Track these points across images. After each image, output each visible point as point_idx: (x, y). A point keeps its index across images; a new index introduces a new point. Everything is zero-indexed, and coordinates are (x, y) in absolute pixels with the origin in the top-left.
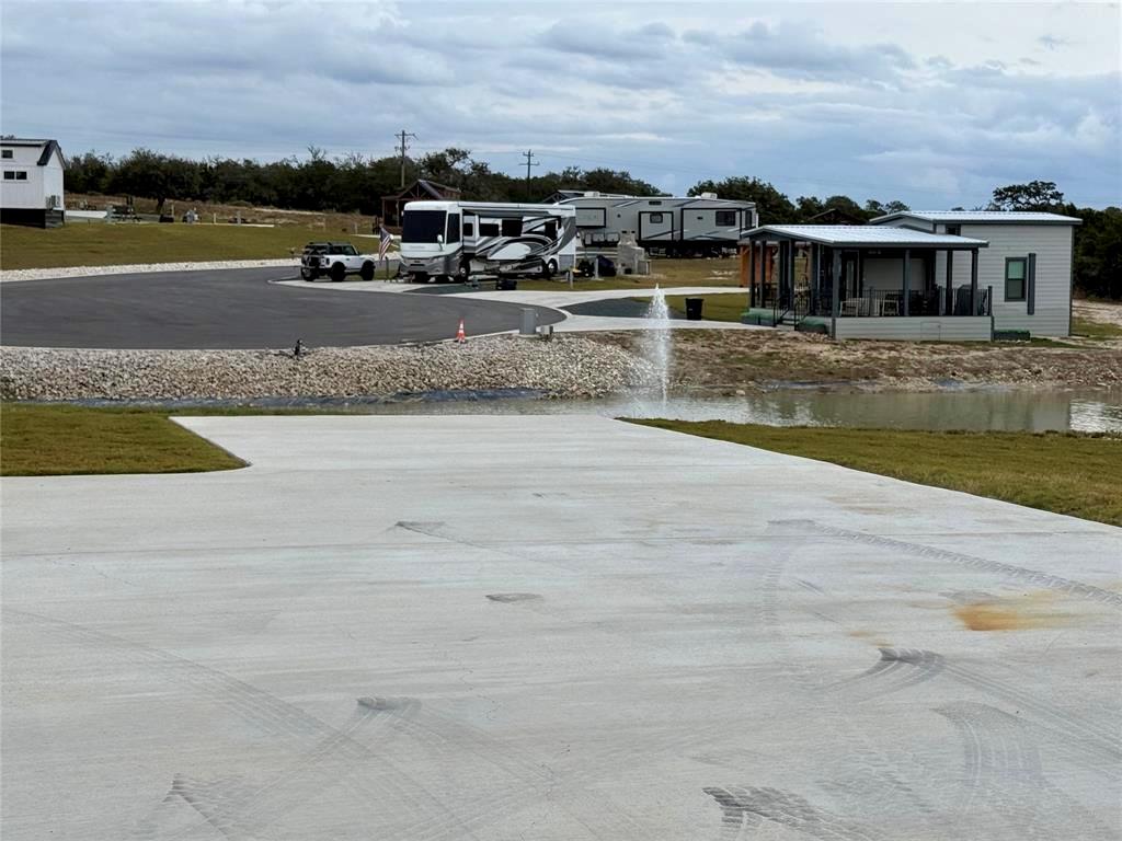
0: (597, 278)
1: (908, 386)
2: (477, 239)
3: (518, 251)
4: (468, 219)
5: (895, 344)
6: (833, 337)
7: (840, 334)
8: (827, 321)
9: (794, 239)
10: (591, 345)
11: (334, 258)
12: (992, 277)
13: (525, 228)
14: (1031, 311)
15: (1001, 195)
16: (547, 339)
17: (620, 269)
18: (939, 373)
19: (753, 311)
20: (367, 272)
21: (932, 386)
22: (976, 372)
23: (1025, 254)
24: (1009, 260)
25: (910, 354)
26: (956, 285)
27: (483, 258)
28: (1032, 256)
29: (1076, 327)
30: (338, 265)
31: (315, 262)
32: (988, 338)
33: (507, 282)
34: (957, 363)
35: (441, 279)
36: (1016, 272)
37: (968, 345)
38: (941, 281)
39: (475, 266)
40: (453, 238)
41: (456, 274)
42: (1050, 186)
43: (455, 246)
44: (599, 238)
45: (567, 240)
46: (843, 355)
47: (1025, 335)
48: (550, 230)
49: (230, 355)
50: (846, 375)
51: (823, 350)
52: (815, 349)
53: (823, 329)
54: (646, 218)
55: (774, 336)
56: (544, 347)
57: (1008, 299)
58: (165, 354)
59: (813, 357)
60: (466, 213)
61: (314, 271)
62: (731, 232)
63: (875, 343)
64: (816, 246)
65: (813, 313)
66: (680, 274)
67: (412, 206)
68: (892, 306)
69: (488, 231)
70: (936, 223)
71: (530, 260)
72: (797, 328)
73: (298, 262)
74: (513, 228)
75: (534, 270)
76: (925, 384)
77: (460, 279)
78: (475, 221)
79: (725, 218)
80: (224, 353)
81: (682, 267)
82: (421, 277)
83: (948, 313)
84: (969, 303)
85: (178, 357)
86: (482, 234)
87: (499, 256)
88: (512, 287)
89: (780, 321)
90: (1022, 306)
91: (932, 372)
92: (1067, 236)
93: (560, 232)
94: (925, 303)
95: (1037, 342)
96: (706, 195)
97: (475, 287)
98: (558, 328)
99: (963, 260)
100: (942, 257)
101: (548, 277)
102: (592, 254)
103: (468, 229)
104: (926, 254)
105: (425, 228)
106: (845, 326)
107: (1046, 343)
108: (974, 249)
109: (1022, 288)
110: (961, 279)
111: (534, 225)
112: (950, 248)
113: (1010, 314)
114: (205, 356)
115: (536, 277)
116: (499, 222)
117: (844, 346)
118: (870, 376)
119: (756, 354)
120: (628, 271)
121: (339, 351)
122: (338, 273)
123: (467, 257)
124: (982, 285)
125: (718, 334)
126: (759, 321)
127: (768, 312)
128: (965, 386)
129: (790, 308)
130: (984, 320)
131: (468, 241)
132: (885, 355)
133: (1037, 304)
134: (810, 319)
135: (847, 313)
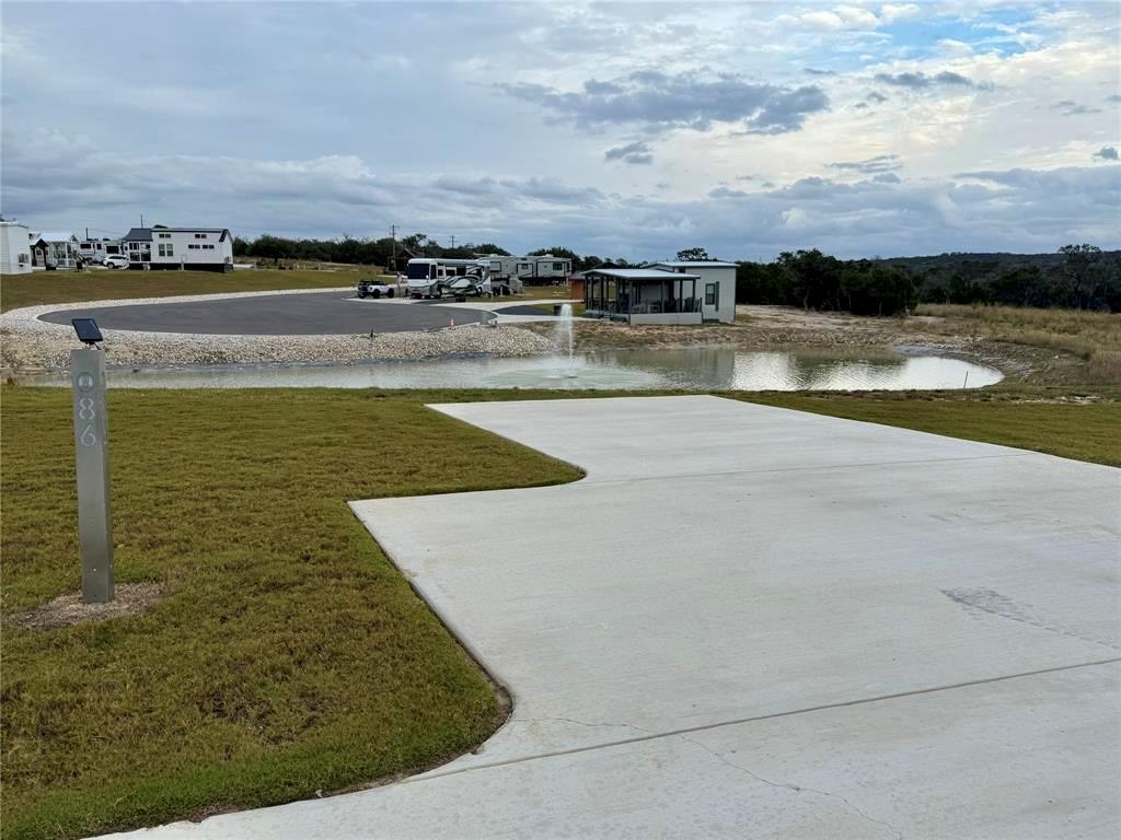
0: (502, 296)
1: (671, 347)
2: (445, 278)
3: (464, 283)
4: (440, 268)
5: (659, 327)
6: (629, 323)
7: (633, 322)
8: (626, 316)
9: (607, 276)
10: (516, 330)
11: (374, 287)
12: (701, 294)
13: (468, 271)
14: (717, 309)
15: (680, 255)
16: (494, 327)
17: (511, 291)
18: (683, 340)
19: (588, 311)
20: (391, 294)
21: (681, 347)
22: (700, 339)
23: (714, 282)
24: (707, 285)
25: (668, 331)
26: (684, 297)
27: (448, 287)
28: (718, 283)
29: (737, 317)
30: (376, 290)
31: (365, 289)
32: (700, 322)
33: (461, 298)
34: (691, 335)
35: (427, 297)
36: (711, 291)
37: (693, 326)
38: (677, 296)
39: (444, 291)
40: (433, 277)
41: (435, 295)
42: (702, 250)
43: (434, 281)
44: (498, 276)
45: (486, 277)
46: (636, 333)
47: (717, 321)
48: (479, 273)
49: (337, 337)
50: (641, 342)
51: (627, 330)
52: (623, 329)
53: (625, 320)
54: (520, 267)
55: (601, 324)
56: (494, 331)
57: (707, 303)
58: (303, 337)
59: (623, 334)
60: (439, 264)
61: (364, 294)
62: (560, 273)
63: (650, 326)
65: (618, 312)
67: (412, 261)
68: (655, 308)
69: (450, 273)
70: (674, 267)
71: (470, 287)
72: (611, 319)
73: (356, 289)
74: (461, 271)
75: (472, 292)
76: (678, 346)
77: (437, 297)
78: (444, 268)
79: (557, 266)
80: (334, 337)
81: (539, 290)
82: (418, 296)
83: (681, 311)
84: (691, 306)
85: (310, 340)
86: (448, 275)
87: (456, 285)
88: (464, 301)
89: (602, 316)
90: (713, 307)
91: (680, 340)
92: (734, 272)
93: (483, 273)
94: (670, 306)
95: (722, 324)
96: (548, 255)
97: (445, 301)
99: (688, 285)
100: (677, 284)
101: (478, 296)
102: (497, 284)
103: (441, 273)
104: (669, 282)
105: (419, 272)
106: (635, 318)
107: (726, 324)
108: (694, 280)
109: (713, 299)
110: (687, 294)
111: (471, 270)
112: (681, 280)
113: (709, 311)
114: (324, 338)
115: (473, 296)
116: (455, 269)
117: (636, 328)
118: (652, 342)
119: (596, 333)
120: (515, 292)
121: (390, 335)
122: (377, 294)
123: (440, 286)
124: (698, 297)
126: (591, 316)
127: (596, 312)
128: (696, 346)
129: (607, 310)
130: (699, 314)
131: (440, 278)
132: (656, 332)
133: (720, 306)
134: (617, 315)
135: (636, 312)
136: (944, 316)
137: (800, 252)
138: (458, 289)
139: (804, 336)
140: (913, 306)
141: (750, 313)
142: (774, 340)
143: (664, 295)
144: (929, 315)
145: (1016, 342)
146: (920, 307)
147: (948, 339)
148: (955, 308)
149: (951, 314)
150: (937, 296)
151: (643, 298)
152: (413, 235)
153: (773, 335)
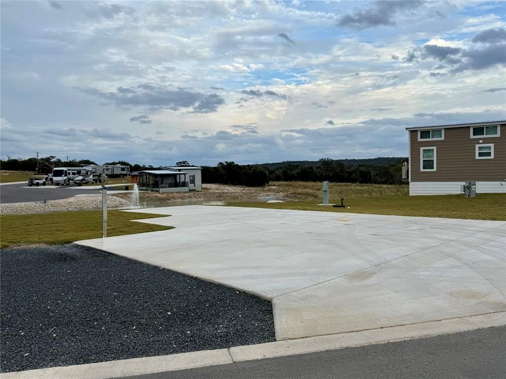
2: (71, 176)
3: (80, 178)
4: (69, 171)
5: (172, 193)
6: (159, 192)
7: (161, 192)
8: (158, 189)
10: (111, 197)
11: (36, 181)
12: (188, 180)
13: (82, 173)
14: (195, 185)
15: (177, 164)
17: (102, 181)
20: (44, 184)
21: (181, 201)
22: (189, 197)
24: (190, 176)
25: (175, 195)
26: (181, 181)
27: (73, 180)
28: (194, 175)
29: (203, 189)
30: (37, 183)
31: (32, 182)
32: (188, 191)
33: (80, 185)
34: (185, 196)
35: (63, 185)
36: (191, 178)
37: (185, 192)
38: (178, 181)
39: (71, 181)
40: (66, 176)
41: (67, 183)
42: (186, 162)
43: (66, 177)
44: (94, 174)
45: (90, 175)
46: (162, 196)
47: (195, 190)
48: (87, 173)
49: (29, 203)
51: (159, 195)
52: (157, 195)
53: (157, 191)
54: (105, 170)
55: (147, 193)
57: (190, 183)
58: (13, 204)
59: (157, 197)
60: (68, 170)
61: (31, 184)
62: (124, 172)
63: (168, 193)
66: (115, 181)
68: (170, 186)
69: (73, 173)
70: (176, 169)
71: (83, 180)
72: (152, 191)
73: (27, 182)
74: (79, 173)
75: (84, 182)
77: (67, 184)
78: (71, 172)
79: (123, 169)
80: (27, 203)
81: (115, 180)
82: (58, 184)
83: (180, 187)
84: (184, 184)
85: (17, 205)
86: (72, 174)
87: (76, 179)
88: (81, 186)
89: (147, 190)
90: (193, 185)
91: (181, 198)
92: (200, 171)
93: (89, 173)
94: (176, 185)
96: (118, 165)
97: (72, 186)
99: (182, 176)
100: (178, 176)
101: (87, 183)
102: (96, 178)
103: (69, 174)
104: (175, 175)
105: (58, 174)
106: (161, 190)
107: (198, 191)
108: (185, 174)
109: (193, 181)
110: (182, 180)
111: (83, 172)
112: (180, 174)
113: (191, 186)
114: (23, 204)
115: (85, 183)
116: (76, 172)
117: (162, 194)
118: (169, 199)
119: (145, 197)
120: (104, 181)
121: (53, 201)
122: (38, 184)
123: (69, 180)
124: (187, 181)
127: (145, 188)
128: (187, 200)
129: (149, 187)
130: (188, 188)
131: (69, 176)
132: (171, 195)
133: (196, 184)
134: (154, 189)
135: (162, 187)
136: (279, 186)
137: (226, 162)
138: (77, 180)
139: (228, 195)
140: (268, 183)
141: (208, 187)
142: (217, 197)
143: (173, 181)
144: (274, 186)
145: (299, 194)
146: (270, 183)
147: (278, 194)
148: (284, 183)
149: (282, 185)
150: (278, 179)
151: (164, 182)
152: (49, 156)
153: (216, 195)
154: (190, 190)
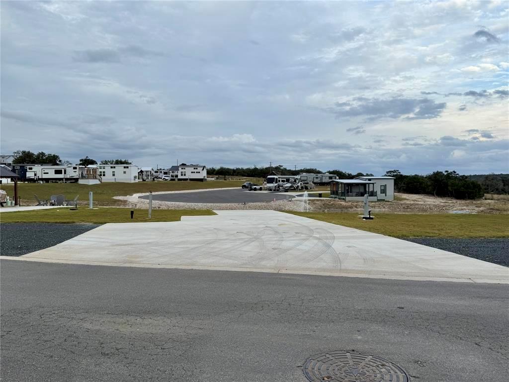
0: (304, 190)
1: (358, 209)
2: (281, 183)
3: (289, 185)
5: (358, 202)
6: (345, 201)
7: (347, 200)
8: (344, 197)
9: (338, 182)
11: (254, 187)
12: (377, 189)
13: (290, 180)
14: (386, 195)
15: (387, 172)
16: (291, 201)
17: (309, 188)
19: (331, 196)
20: (261, 189)
22: (372, 207)
23: (384, 184)
24: (381, 186)
25: (360, 204)
27: (282, 186)
28: (386, 185)
29: (395, 198)
30: (255, 188)
31: (251, 187)
32: (376, 200)
33: (286, 191)
35: (274, 190)
36: (383, 188)
37: (372, 202)
38: (367, 190)
39: (280, 188)
41: (277, 189)
42: (398, 171)
43: (277, 184)
44: (305, 182)
45: (299, 182)
46: (347, 204)
48: (295, 181)
49: (233, 204)
50: (347, 208)
51: (343, 203)
53: (344, 199)
54: (315, 178)
55: (334, 200)
56: (290, 203)
57: (381, 193)
59: (341, 204)
60: (279, 178)
61: (251, 189)
63: (353, 201)
64: (342, 183)
67: (269, 177)
68: (357, 195)
69: (283, 181)
70: (366, 179)
71: (291, 187)
72: (339, 199)
74: (288, 180)
77: (278, 190)
78: (281, 179)
79: (330, 178)
82: (271, 190)
84: (373, 194)
89: (336, 197)
90: (384, 194)
92: (393, 181)
93: (297, 181)
95: (386, 201)
96: (327, 174)
97: (280, 192)
98: (293, 199)
99: (371, 186)
100: (367, 185)
101: (295, 190)
102: (303, 185)
103: (279, 181)
104: (364, 185)
105: (271, 181)
106: (348, 198)
107: (388, 202)
108: (373, 184)
109: (384, 191)
110: (371, 190)
111: (292, 180)
112: (369, 184)
113: (381, 196)
115: (292, 190)
116: (285, 179)
117: (347, 202)
118: (351, 208)
119: (329, 204)
120: (311, 188)
123: (279, 186)
124: (375, 191)
125: (323, 200)
126: (332, 197)
127: (333, 196)
129: (338, 195)
130: (376, 197)
131: (279, 183)
132: (355, 204)
134: (341, 197)
135: (348, 196)
138: (286, 187)
143: (362, 189)
151: (353, 190)
153: (403, 206)
154: (378, 200)
